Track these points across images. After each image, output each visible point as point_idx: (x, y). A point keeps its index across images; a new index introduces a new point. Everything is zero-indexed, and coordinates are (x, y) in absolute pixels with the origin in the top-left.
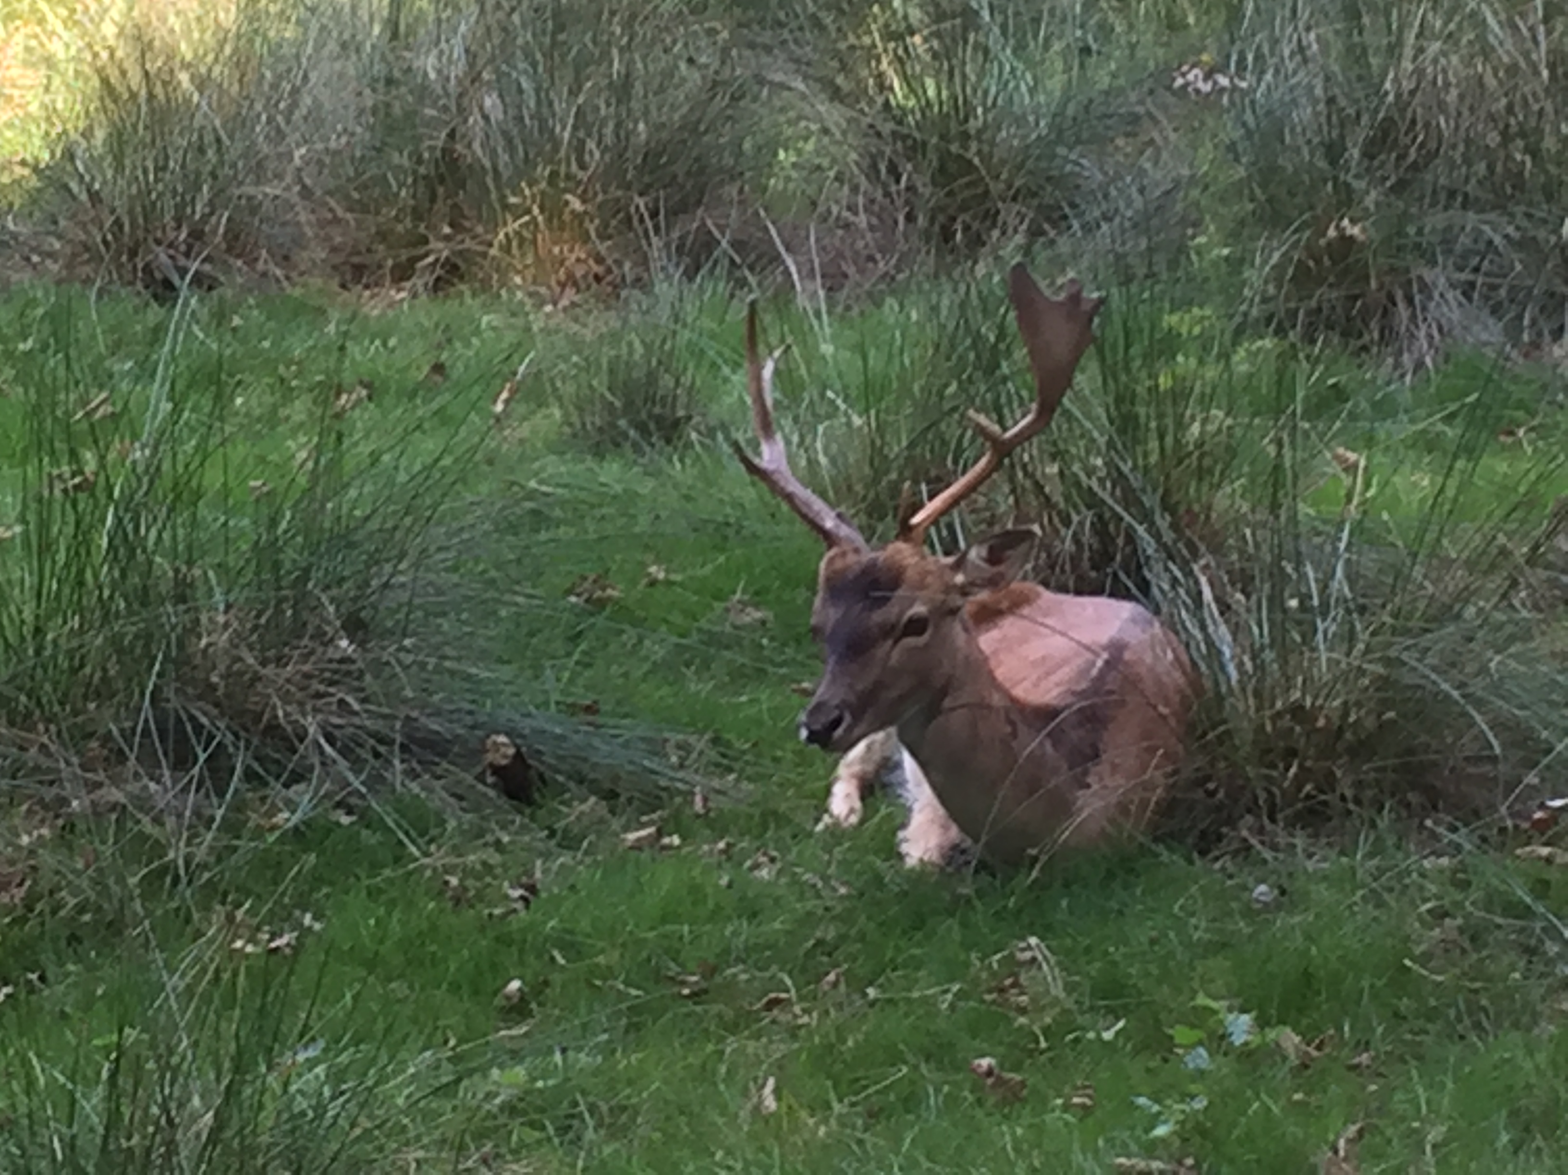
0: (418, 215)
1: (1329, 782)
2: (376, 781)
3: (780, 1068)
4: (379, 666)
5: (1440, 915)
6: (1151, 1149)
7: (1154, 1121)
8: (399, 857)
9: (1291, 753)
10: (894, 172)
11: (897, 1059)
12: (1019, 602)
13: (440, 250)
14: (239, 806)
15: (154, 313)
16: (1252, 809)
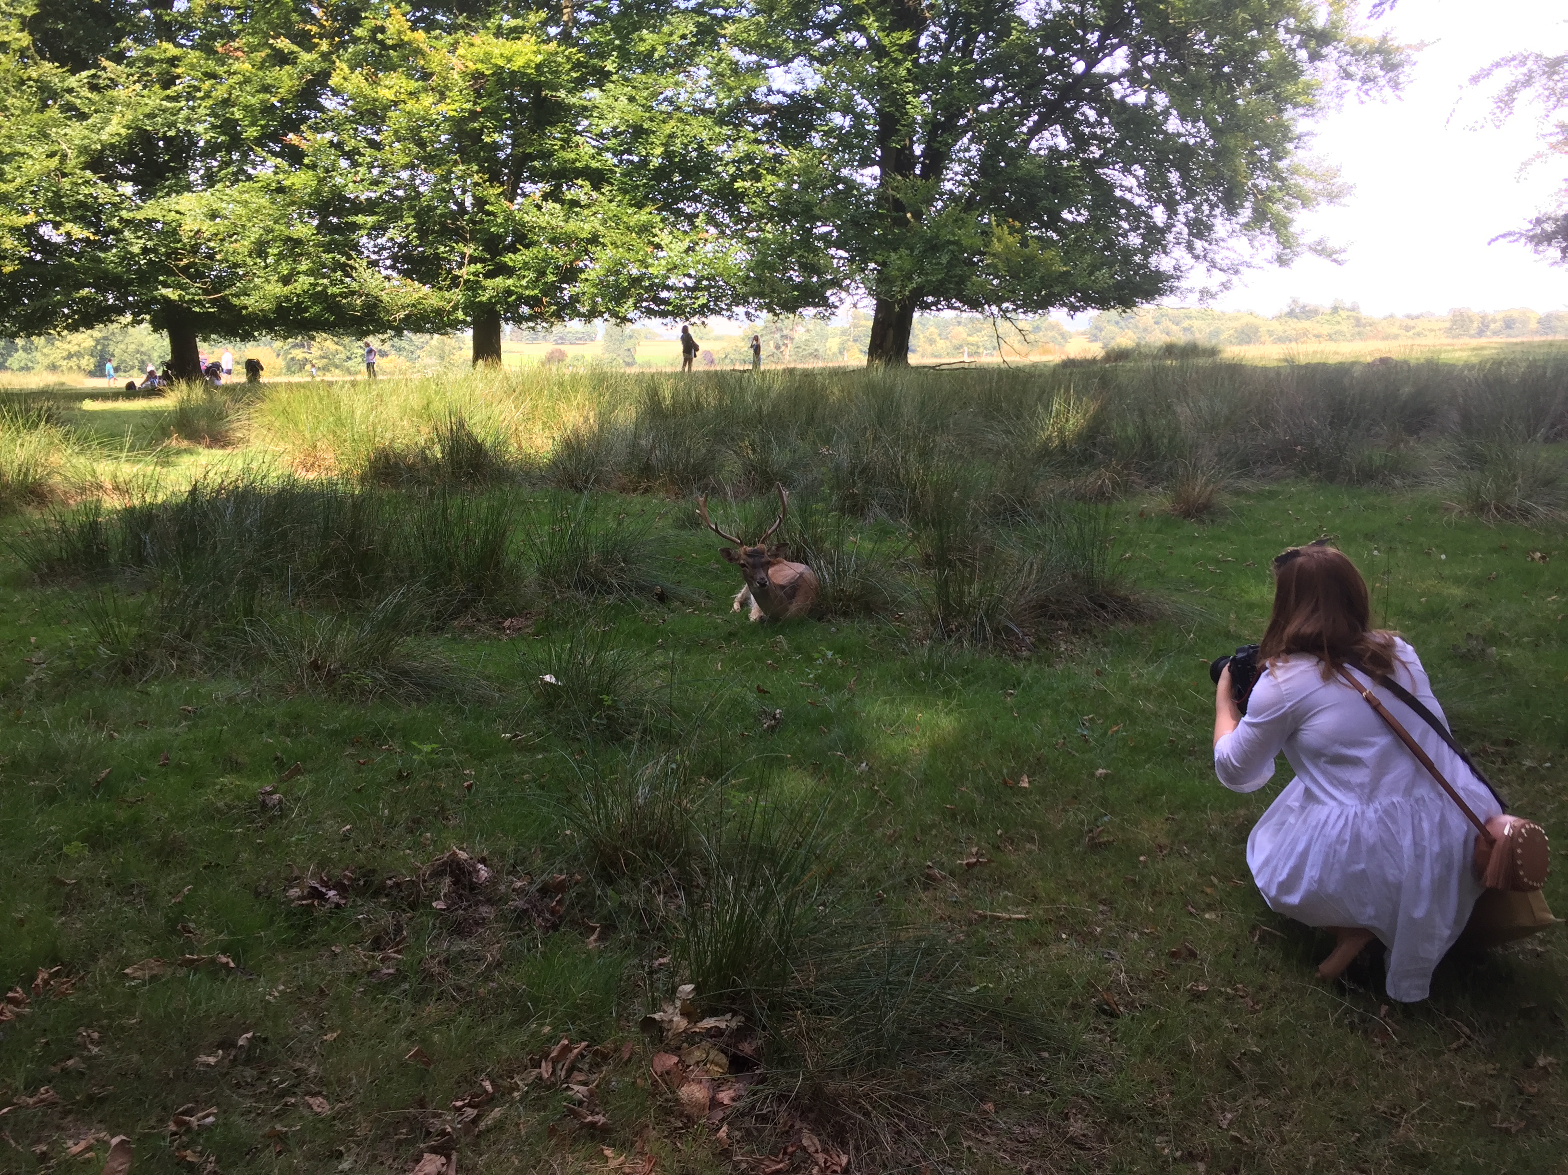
0: (639, 476)
1: (848, 607)
2: (629, 595)
3: (722, 661)
4: (630, 570)
5: (874, 636)
6: (809, 681)
7: (809, 674)
8: (634, 612)
9: (840, 600)
10: (750, 473)
11: (748, 660)
12: (779, 562)
13: (644, 485)
14: (596, 598)
15: (577, 495)
16: (831, 612)
